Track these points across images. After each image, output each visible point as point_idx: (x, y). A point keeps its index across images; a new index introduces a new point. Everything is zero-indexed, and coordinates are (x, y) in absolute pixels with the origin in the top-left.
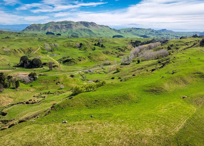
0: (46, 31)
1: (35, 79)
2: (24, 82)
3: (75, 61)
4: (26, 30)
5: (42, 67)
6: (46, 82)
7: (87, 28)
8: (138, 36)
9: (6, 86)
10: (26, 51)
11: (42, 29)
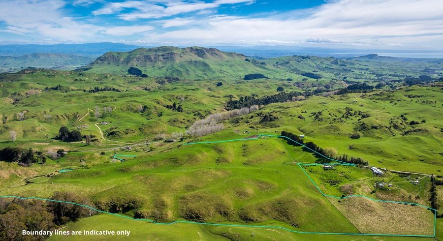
0: (129, 66)
1: (62, 155)
2: (51, 157)
3: (120, 134)
4: (97, 63)
5: (81, 140)
6: (72, 159)
7: (201, 59)
8: (299, 74)
9: (34, 161)
10: (71, 117)
11: (123, 62)
